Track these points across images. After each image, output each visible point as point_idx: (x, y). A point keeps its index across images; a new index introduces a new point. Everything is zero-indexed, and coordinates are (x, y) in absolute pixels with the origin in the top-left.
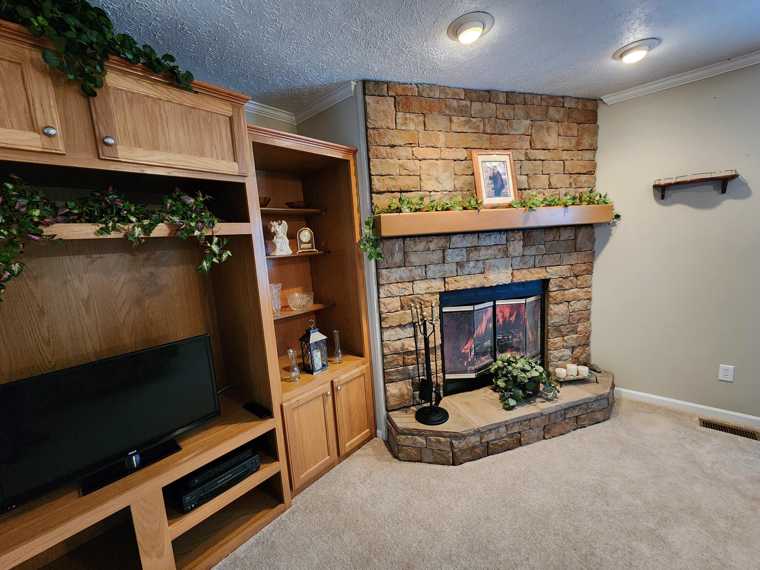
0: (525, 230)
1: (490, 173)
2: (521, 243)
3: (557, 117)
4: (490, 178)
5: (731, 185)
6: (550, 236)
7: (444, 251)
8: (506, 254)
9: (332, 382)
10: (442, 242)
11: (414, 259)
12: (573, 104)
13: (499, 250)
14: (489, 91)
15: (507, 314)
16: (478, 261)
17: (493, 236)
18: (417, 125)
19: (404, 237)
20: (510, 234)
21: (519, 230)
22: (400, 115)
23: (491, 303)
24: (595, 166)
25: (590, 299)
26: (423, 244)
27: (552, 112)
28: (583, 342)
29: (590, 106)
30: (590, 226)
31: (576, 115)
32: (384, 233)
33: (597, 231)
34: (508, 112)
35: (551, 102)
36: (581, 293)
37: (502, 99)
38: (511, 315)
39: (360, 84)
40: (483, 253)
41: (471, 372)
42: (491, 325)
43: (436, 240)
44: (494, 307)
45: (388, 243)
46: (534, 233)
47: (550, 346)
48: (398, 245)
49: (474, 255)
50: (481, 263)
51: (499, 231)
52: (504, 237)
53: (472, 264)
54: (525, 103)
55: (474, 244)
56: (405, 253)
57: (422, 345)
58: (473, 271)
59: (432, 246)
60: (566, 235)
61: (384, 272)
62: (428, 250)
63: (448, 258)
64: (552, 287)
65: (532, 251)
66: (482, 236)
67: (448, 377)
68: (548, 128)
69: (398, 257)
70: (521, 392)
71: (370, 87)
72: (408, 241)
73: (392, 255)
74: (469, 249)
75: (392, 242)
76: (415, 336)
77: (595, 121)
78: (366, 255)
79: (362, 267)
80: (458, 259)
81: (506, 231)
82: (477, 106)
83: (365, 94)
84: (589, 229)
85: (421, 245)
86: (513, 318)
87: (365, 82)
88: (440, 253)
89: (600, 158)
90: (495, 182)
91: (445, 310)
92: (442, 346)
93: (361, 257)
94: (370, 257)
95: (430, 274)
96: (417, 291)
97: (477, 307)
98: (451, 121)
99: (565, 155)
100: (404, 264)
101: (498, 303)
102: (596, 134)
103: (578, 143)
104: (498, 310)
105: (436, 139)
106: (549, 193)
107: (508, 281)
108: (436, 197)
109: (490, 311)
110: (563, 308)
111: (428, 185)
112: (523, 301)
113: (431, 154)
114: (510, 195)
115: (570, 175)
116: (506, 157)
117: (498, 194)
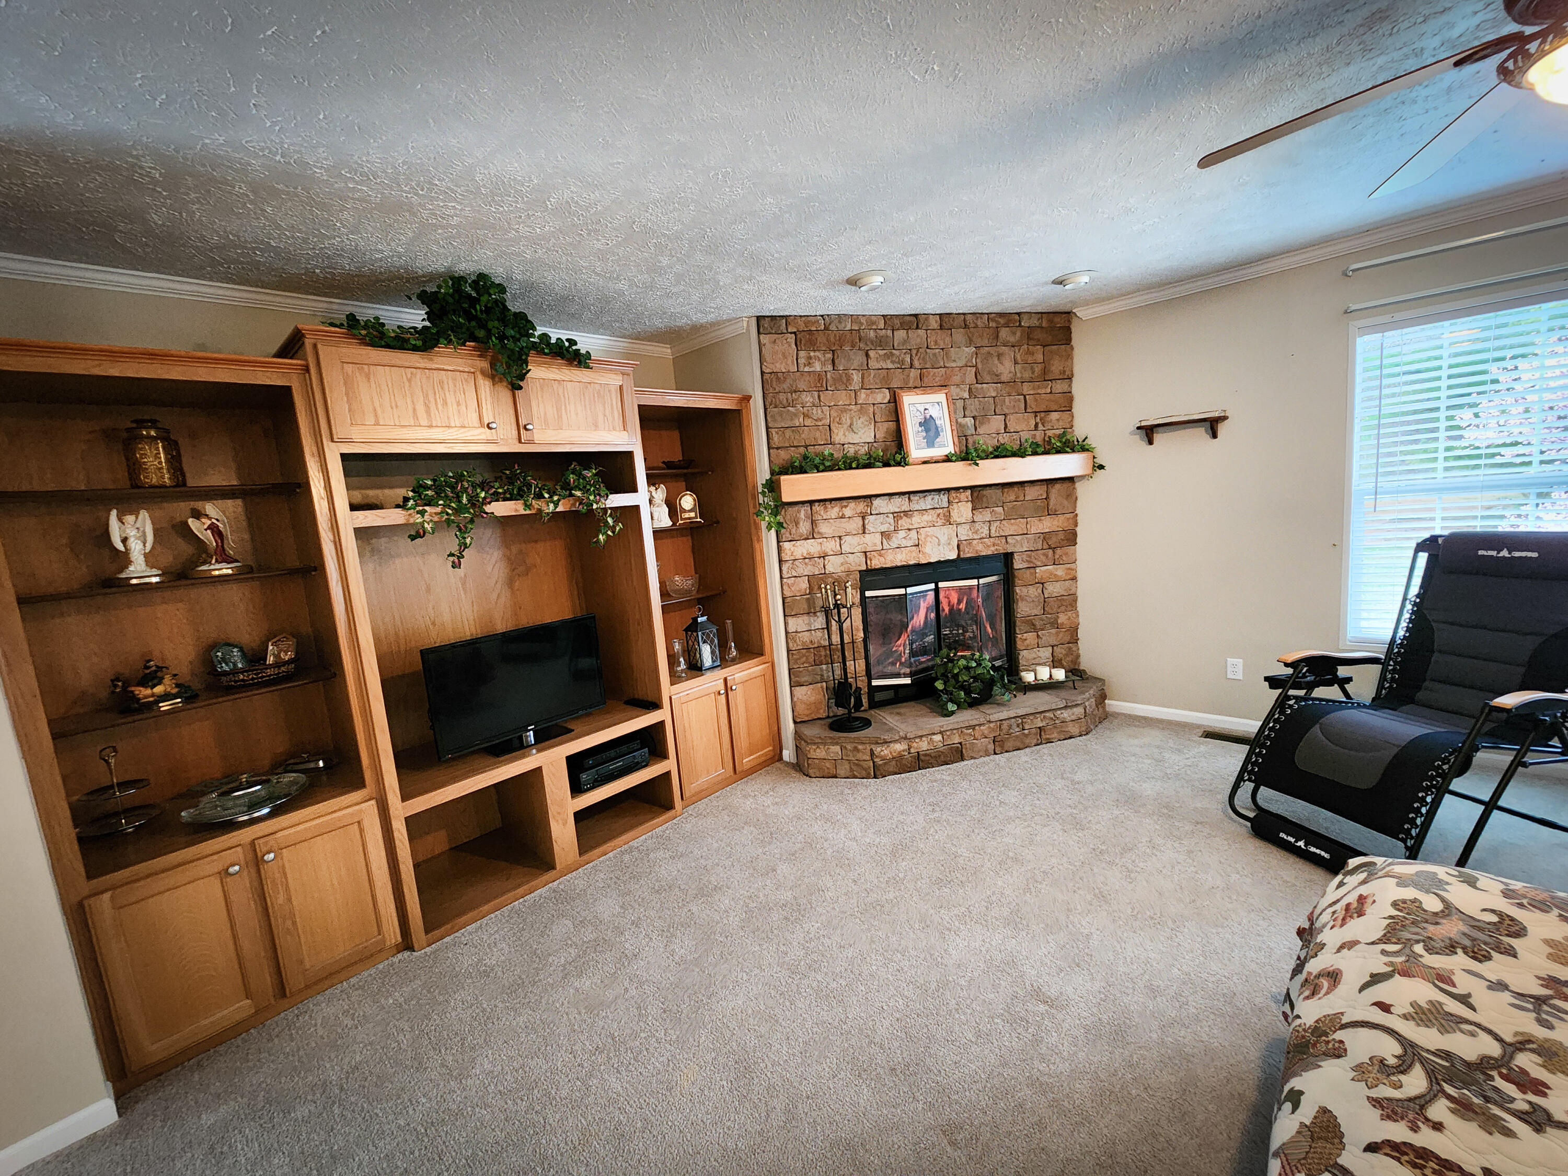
0: (972, 488)
1: (921, 418)
2: (970, 505)
3: (1012, 339)
4: (921, 424)
5: (1222, 429)
6: (1011, 495)
7: (863, 518)
8: (948, 521)
9: (725, 680)
10: (861, 506)
11: (824, 528)
12: (1035, 322)
13: (939, 515)
14: (916, 316)
15: (955, 600)
16: (909, 530)
17: (930, 498)
18: (823, 364)
19: (811, 502)
20: (953, 494)
21: (965, 488)
22: (802, 354)
23: (932, 586)
24: (1071, 400)
25: (1074, 579)
26: (836, 509)
27: (1004, 333)
28: (1067, 638)
29: (1059, 322)
30: (1071, 479)
31: (1038, 335)
32: (785, 499)
33: (1078, 485)
34: (943, 339)
35: (1002, 321)
36: (1060, 571)
37: (934, 323)
38: (959, 602)
39: (754, 321)
40: (916, 520)
41: (905, 676)
42: (933, 615)
43: (852, 504)
44: (937, 590)
45: (791, 510)
46: (987, 492)
47: (1019, 645)
48: (803, 512)
49: (904, 523)
50: (914, 533)
51: (939, 491)
52: (944, 498)
53: (902, 534)
54: (966, 326)
55: (905, 507)
56: (813, 522)
57: (836, 639)
58: (904, 543)
59: (848, 512)
60: (1032, 493)
61: (786, 545)
62: (843, 517)
63: (869, 527)
64: (1018, 564)
65: (987, 515)
66: (914, 498)
67: (875, 683)
68: (999, 356)
69: (804, 527)
70: (962, 693)
71: (766, 323)
72: (816, 507)
73: (797, 524)
74: (897, 515)
75: (796, 508)
76: (828, 628)
77: (1068, 340)
78: (764, 525)
79: (759, 540)
80: (884, 528)
81: (948, 490)
82: (900, 334)
83: (759, 333)
84: (1066, 485)
85: (834, 511)
86: (962, 606)
87: (759, 318)
88: (859, 521)
89: (1077, 388)
90: (927, 430)
91: (868, 594)
92: (865, 640)
93: (758, 528)
94: (769, 527)
95: (845, 548)
96: (830, 569)
97: (910, 590)
98: (867, 355)
99: (1026, 389)
100: (812, 535)
101: (941, 585)
102: (1069, 356)
103: (1045, 371)
104: (942, 595)
105: (849, 379)
106: (1004, 439)
107: (953, 555)
108: (851, 451)
109: (931, 595)
110: (1034, 591)
111: (840, 436)
112: (974, 582)
113: (842, 398)
114: (947, 445)
115: (1036, 413)
116: (941, 397)
117: (930, 444)
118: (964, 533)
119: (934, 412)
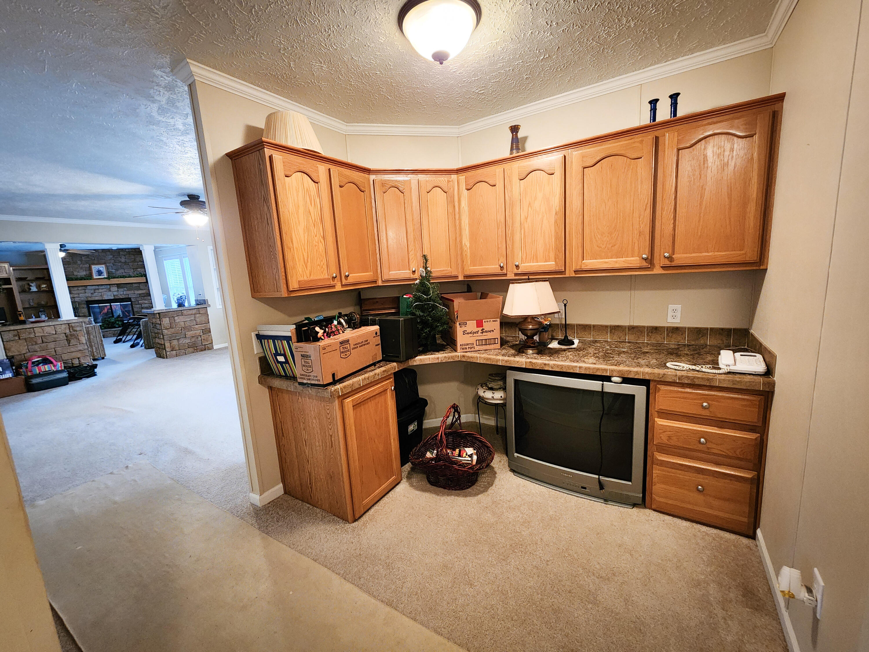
0: (116, 284)
1: (97, 270)
2: (116, 288)
3: (124, 254)
6: (129, 286)
7: (85, 290)
8: (110, 291)
10: (84, 288)
12: (129, 250)
13: (107, 290)
16: (99, 293)
17: (103, 286)
21: (114, 284)
23: (109, 304)
27: (121, 253)
29: (137, 250)
31: (131, 253)
34: (103, 254)
35: (120, 251)
37: (101, 251)
40: (101, 291)
43: (81, 287)
46: (120, 285)
49: (97, 291)
51: (105, 285)
52: (108, 286)
53: (96, 293)
54: (110, 252)
58: (97, 295)
59: (79, 289)
60: (135, 285)
64: (133, 300)
65: (122, 290)
66: (98, 286)
68: (121, 257)
74: (95, 290)
77: (140, 254)
80: (91, 292)
81: (110, 285)
85: (76, 289)
90: (99, 273)
91: (90, 306)
97: (100, 305)
99: (130, 264)
101: (112, 304)
103: (135, 260)
104: (112, 306)
105: (77, 262)
106: (124, 274)
107: (113, 298)
108: (79, 276)
109: (109, 307)
110: (138, 306)
111: (75, 273)
112: (119, 303)
113: (76, 266)
114: (105, 275)
115: (133, 269)
116: (104, 266)
117: (99, 275)
118: (115, 293)
119: (101, 269)
